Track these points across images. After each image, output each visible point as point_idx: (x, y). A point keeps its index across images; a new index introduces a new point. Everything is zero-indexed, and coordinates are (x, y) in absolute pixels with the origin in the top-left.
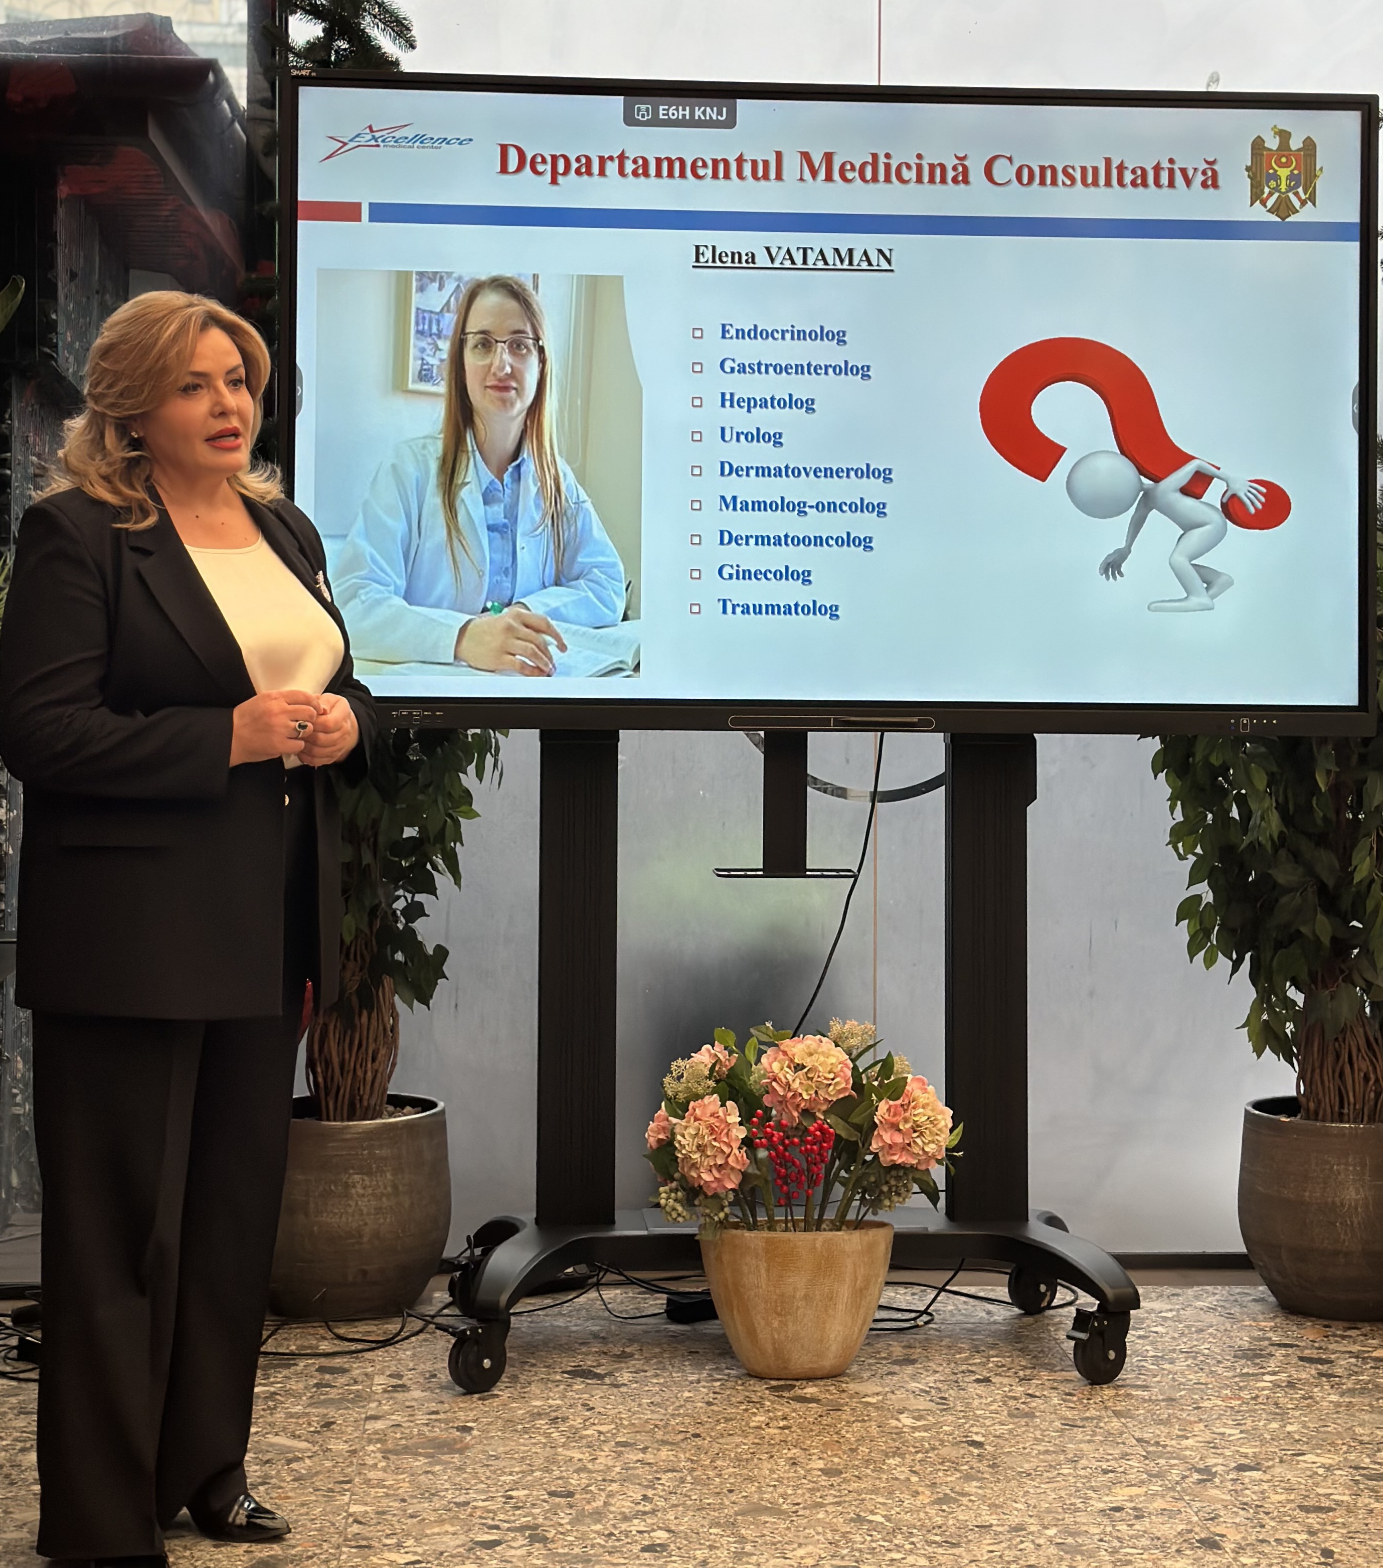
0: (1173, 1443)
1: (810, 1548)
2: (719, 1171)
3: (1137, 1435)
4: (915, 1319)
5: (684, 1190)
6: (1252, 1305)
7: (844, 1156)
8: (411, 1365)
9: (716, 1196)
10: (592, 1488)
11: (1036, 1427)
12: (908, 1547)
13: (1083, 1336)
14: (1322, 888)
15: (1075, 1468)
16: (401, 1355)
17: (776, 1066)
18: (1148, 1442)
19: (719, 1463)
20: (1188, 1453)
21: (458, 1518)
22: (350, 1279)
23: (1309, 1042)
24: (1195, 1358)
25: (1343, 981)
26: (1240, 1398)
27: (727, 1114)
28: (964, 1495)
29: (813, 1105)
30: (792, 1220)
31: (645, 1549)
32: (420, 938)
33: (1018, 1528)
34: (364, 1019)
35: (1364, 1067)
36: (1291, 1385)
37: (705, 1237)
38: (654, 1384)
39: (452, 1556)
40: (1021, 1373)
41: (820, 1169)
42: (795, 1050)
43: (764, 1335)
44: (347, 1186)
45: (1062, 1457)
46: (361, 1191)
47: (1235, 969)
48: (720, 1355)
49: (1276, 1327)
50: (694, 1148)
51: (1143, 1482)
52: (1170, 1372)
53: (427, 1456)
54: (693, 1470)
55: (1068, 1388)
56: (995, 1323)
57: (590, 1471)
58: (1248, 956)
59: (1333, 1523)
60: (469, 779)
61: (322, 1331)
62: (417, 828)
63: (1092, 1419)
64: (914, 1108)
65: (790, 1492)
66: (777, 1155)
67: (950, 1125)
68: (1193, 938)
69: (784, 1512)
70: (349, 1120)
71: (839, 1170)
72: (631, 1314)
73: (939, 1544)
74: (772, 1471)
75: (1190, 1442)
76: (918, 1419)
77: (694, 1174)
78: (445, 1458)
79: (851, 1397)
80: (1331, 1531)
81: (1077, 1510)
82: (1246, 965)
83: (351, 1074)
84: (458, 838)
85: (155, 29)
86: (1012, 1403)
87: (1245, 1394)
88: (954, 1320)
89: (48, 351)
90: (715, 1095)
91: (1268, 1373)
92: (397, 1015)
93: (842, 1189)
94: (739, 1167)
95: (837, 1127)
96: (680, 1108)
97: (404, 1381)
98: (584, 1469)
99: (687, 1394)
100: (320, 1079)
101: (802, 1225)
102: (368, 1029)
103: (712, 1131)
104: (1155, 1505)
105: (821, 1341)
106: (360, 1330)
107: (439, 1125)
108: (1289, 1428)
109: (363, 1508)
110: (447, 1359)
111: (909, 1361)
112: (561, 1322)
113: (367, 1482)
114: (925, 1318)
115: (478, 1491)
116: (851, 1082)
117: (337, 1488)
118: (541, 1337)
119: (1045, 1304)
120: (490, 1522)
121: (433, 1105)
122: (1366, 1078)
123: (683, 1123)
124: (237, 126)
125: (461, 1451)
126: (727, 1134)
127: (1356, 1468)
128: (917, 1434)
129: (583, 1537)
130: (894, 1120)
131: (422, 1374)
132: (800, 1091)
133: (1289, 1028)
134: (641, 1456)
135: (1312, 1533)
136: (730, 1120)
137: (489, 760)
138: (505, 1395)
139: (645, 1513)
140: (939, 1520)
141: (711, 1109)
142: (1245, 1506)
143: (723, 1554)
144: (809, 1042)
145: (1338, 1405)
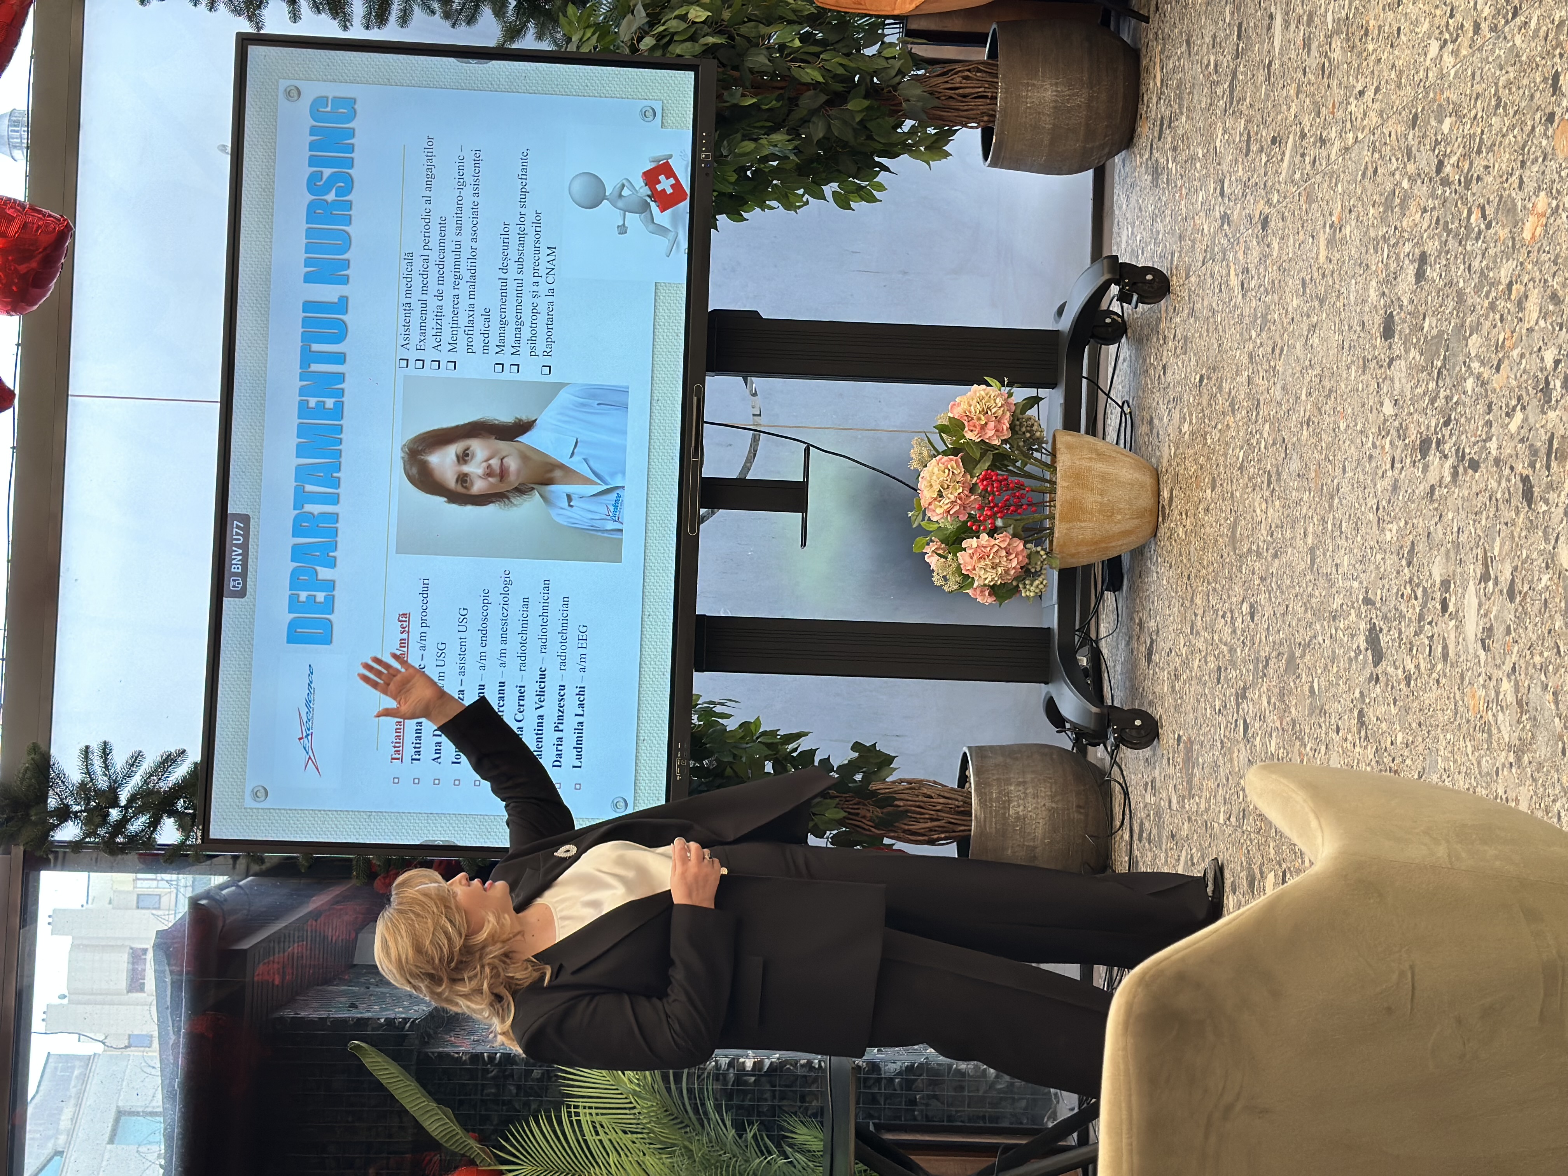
0: (1206, 239)
1: (1256, 504)
2: (1011, 554)
3: (1200, 264)
4: (1125, 415)
5: (1024, 579)
6: (1127, 169)
7: (1006, 462)
8: (1140, 776)
9: (1029, 557)
10: (1216, 653)
11: (1193, 336)
12: (1258, 436)
13: (1135, 297)
14: (829, 103)
15: (1218, 312)
16: (1134, 782)
17: (939, 511)
18: (1205, 257)
19: (1205, 563)
20: (1212, 230)
21: (1230, 748)
22: (1082, 817)
23: (941, 118)
24: (1156, 216)
25: (895, 91)
26: (1181, 187)
27: (971, 547)
28: (1230, 392)
29: (966, 485)
30: (1050, 502)
31: (1252, 619)
32: (846, 762)
33: (1251, 357)
34: (901, 803)
35: (958, 79)
36: (1175, 149)
37: (1057, 563)
38: (1158, 604)
39: (1251, 753)
40: (1161, 342)
41: (1012, 482)
42: (928, 496)
43: (1129, 525)
44: (1018, 818)
45: (1211, 320)
46: (1022, 807)
47: (887, 169)
48: (1142, 555)
49: (1139, 154)
50: (994, 571)
51: (1227, 265)
52: (1164, 235)
53: (1193, 768)
54: (1208, 582)
55: (1171, 309)
56: (1130, 356)
57: (1207, 654)
58: (876, 159)
59: (1257, 134)
60: (731, 725)
61: (1118, 838)
62: (766, 763)
63: (1190, 295)
64: (970, 412)
65: (1223, 515)
66: (1002, 512)
67: (984, 387)
68: (863, 199)
69: (1235, 520)
70: (971, 816)
71: (1016, 467)
72: (1115, 617)
73: (1258, 414)
74: (1211, 527)
75: (1206, 227)
76: (1185, 419)
77: (1012, 572)
78: (1195, 753)
79: (1170, 465)
80: (1262, 136)
81: (1242, 313)
82: (884, 161)
83: (940, 814)
84: (773, 733)
85: (165, 943)
86: (1178, 351)
87: (1179, 183)
88: (1128, 386)
89: (408, 1025)
90: (958, 555)
91: (1167, 164)
92: (900, 779)
93: (1028, 465)
94: (1008, 540)
95: (981, 469)
96: (966, 580)
97: (1149, 780)
98: (1205, 657)
99: (1165, 582)
100: (943, 836)
101: (1053, 495)
102: (907, 800)
103: (982, 558)
104: (1241, 258)
105: (1132, 485)
106: (1117, 810)
107: (981, 752)
108: (1200, 155)
109: (1222, 814)
110: (1136, 751)
111: (1151, 422)
112: (1119, 668)
113: (1207, 810)
114: (1126, 406)
115: (1215, 734)
116: (951, 457)
117: (1209, 831)
118: (1127, 682)
119: (1119, 320)
120: (1233, 725)
121: (965, 754)
122: (966, 78)
123: (976, 579)
124: (241, 883)
125: (1192, 743)
126: (985, 547)
127: (1225, 111)
128: (1194, 421)
129: (1244, 662)
130: (978, 428)
131: (1145, 768)
132: (956, 494)
133: (931, 131)
134: (1199, 618)
135: (1261, 150)
136: (975, 545)
137: (718, 709)
138: (1160, 710)
139: (1232, 617)
140: (1244, 412)
141: (968, 559)
142: (1244, 195)
143: (1257, 565)
144: (923, 486)
145: (1188, 117)
